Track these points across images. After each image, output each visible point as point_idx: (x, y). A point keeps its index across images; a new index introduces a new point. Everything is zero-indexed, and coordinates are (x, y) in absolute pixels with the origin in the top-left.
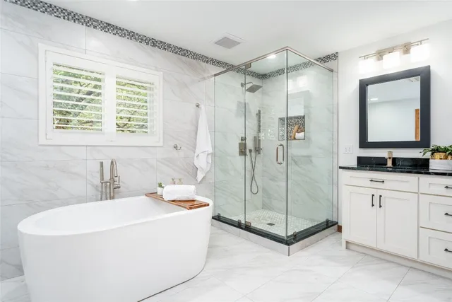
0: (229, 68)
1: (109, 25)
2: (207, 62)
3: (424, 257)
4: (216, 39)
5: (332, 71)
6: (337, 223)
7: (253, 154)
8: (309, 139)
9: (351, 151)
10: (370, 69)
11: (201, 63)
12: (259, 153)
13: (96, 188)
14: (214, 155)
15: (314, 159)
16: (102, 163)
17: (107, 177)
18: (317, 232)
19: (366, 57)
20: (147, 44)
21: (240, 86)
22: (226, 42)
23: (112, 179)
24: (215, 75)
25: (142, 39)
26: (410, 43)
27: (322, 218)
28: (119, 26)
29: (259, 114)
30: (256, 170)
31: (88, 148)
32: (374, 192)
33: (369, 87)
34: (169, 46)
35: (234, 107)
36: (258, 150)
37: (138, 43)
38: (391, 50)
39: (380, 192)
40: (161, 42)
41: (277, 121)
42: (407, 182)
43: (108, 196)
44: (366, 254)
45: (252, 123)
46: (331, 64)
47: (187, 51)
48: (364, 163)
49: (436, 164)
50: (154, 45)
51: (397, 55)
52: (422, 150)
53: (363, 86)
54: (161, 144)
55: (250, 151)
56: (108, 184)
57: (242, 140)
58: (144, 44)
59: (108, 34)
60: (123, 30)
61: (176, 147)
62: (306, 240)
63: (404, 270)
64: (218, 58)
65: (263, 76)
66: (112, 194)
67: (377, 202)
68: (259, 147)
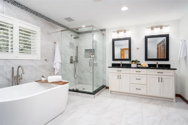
0: (68, 29)
1: (15, 2)
2: (58, 25)
3: (131, 92)
4: (65, 17)
5: (104, 35)
6: (106, 86)
7: (75, 63)
8: (96, 58)
9: (110, 61)
10: (115, 36)
11: (56, 25)
12: (77, 63)
13: (9, 80)
14: (61, 63)
15: (98, 65)
16: (13, 68)
17: (15, 74)
18: (101, 89)
19: (114, 32)
20: (34, 14)
21: (70, 36)
22: (69, 19)
23: (18, 75)
24: (62, 31)
25: (31, 11)
26: (126, 30)
27: (101, 85)
28: (20, 3)
29: (77, 48)
30: (76, 69)
31: (4, 60)
32: (118, 74)
33: (115, 41)
34: (43, 16)
35: (68, 44)
36: (77, 61)
37: (29, 13)
38: (121, 31)
39: (120, 74)
40: (40, 14)
41: (84, 51)
42: (127, 71)
43: (16, 83)
44: (116, 94)
45: (75, 51)
46: (104, 32)
47: (50, 19)
48: (114, 66)
49: (133, 65)
50: (37, 15)
51: (123, 32)
52: (129, 61)
53: (114, 41)
54: (40, 59)
55: (74, 62)
56: (16, 78)
57: (71, 57)
58: (32, 14)
59: (15, 6)
60: (22, 6)
61: (46, 60)
62: (99, 92)
63: (127, 97)
64: (63, 24)
65: (79, 33)
66: (18, 82)
67: (119, 77)
68: (77, 60)
